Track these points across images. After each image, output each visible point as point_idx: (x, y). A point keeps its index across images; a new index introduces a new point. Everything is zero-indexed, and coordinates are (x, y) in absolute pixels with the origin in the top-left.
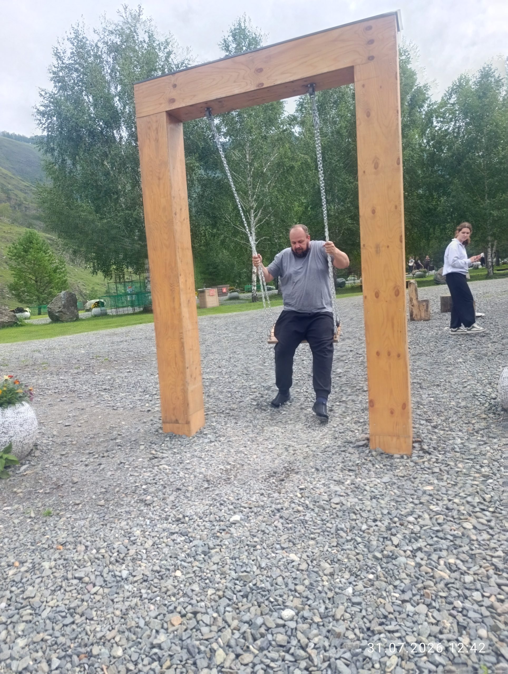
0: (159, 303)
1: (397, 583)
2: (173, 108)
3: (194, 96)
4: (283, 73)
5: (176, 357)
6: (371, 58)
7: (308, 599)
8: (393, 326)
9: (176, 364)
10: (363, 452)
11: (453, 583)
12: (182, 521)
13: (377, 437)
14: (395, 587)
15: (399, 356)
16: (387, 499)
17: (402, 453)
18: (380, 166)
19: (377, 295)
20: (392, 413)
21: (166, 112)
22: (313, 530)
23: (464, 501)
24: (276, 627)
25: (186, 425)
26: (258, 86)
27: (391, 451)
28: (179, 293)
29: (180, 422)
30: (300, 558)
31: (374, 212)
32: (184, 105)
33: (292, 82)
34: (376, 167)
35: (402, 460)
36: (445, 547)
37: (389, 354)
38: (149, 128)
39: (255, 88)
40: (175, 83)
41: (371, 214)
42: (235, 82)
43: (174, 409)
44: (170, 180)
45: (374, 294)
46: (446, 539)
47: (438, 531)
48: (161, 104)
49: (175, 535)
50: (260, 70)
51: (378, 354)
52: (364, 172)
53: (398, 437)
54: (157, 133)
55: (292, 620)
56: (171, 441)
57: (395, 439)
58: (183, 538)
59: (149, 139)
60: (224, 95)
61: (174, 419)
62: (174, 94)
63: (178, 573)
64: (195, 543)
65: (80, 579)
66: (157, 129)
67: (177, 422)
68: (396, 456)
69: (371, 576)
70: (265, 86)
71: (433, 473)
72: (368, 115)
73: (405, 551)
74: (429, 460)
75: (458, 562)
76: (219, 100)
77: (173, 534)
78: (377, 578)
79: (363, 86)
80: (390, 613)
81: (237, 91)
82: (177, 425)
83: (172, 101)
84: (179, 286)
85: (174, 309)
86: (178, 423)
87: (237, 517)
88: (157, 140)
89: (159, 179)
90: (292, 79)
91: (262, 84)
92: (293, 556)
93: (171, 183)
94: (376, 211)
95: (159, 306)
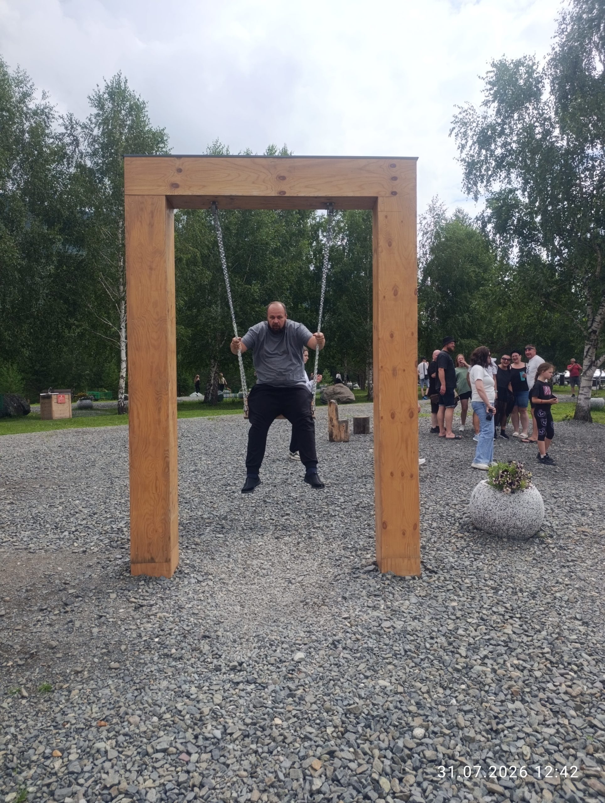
0: (138, 414)
1: (487, 688)
2: (176, 194)
3: (204, 186)
4: (307, 187)
5: (157, 479)
6: (394, 193)
7: (427, 716)
8: (407, 448)
9: (156, 488)
10: (377, 576)
11: (528, 680)
12: (239, 668)
13: (389, 560)
14: (487, 692)
15: (412, 476)
16: (427, 618)
17: (412, 574)
18: (399, 293)
19: (393, 416)
20: (404, 534)
21: (166, 196)
22: (383, 656)
23: (491, 611)
24: (417, 746)
25: (165, 564)
26: (280, 193)
27: (403, 574)
28: (167, 403)
29: (156, 561)
30: (391, 683)
31: (392, 336)
32: (190, 194)
33: (316, 197)
34: (396, 294)
35: (415, 581)
36: (504, 652)
37: (403, 474)
38: (142, 209)
39: (276, 195)
40: (181, 167)
41: (390, 338)
42: (253, 183)
43: (150, 544)
44: (166, 272)
45: (390, 415)
46: (499, 645)
47: (489, 639)
48: (160, 186)
49: (241, 684)
50: (283, 178)
51: (392, 474)
52: (384, 297)
53: (409, 558)
54: (152, 217)
55: (425, 737)
56: (148, 585)
57: (406, 560)
58: (253, 686)
59: (141, 222)
60: (240, 194)
61: (148, 556)
62: (177, 179)
63: (278, 721)
64: (271, 687)
65: (164, 751)
66: (152, 213)
67: (152, 560)
68: (407, 578)
69: (463, 687)
70: (286, 195)
71: (448, 590)
72: (390, 245)
73: (476, 660)
74: (439, 579)
75: (521, 662)
76: (232, 198)
77: (238, 683)
78: (468, 686)
79: (386, 217)
80: (499, 713)
81: (255, 193)
82: (153, 564)
83: (175, 186)
84: (167, 394)
85: (159, 422)
86: (154, 562)
87: (299, 655)
88: (151, 225)
89: (151, 269)
90: (316, 194)
91: (285, 193)
92: (382, 682)
93: (166, 276)
94: (395, 335)
95: (138, 418)
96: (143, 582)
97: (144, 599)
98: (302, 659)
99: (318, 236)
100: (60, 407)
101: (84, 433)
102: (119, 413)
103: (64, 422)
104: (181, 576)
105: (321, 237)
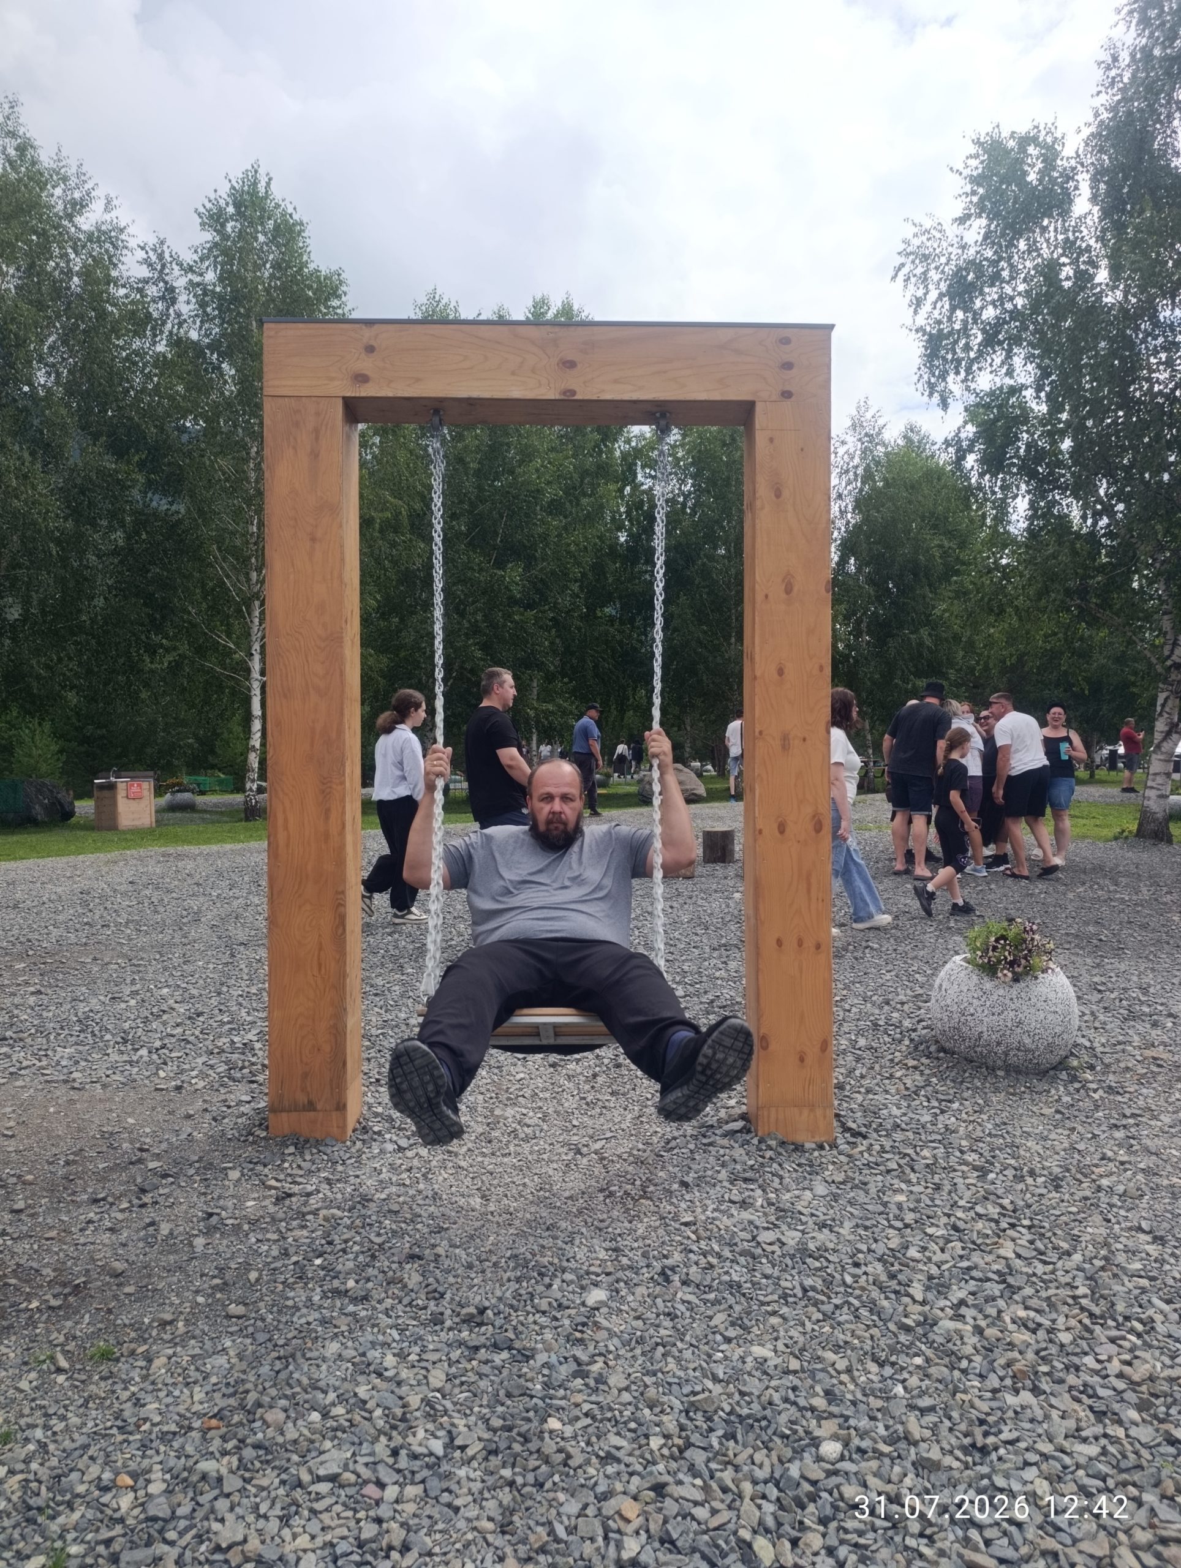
0: (286, 820)
1: (964, 1364)
2: (363, 394)
3: (418, 380)
4: (616, 381)
5: (320, 949)
6: (787, 395)
7: (847, 1418)
8: (809, 890)
9: (320, 966)
10: (748, 1142)
11: (1046, 1349)
12: (478, 1320)
13: (773, 1110)
14: (964, 1372)
15: (818, 947)
16: (848, 1225)
17: (817, 1139)
18: (795, 589)
19: (782, 828)
20: (802, 1060)
21: (344, 398)
22: (761, 1298)
23: (972, 1214)
24: (827, 1477)
25: (334, 1114)
26: (564, 393)
27: (799, 1138)
28: (343, 800)
29: (319, 1107)
30: (776, 1351)
31: (781, 672)
32: (390, 395)
33: (635, 402)
34: (788, 590)
35: (823, 1153)
36: (998, 1293)
37: (800, 943)
38: (297, 424)
39: (558, 397)
40: (372, 343)
41: (776, 676)
42: (513, 373)
43: (305, 1075)
44: (342, 546)
45: (775, 826)
46: (988, 1280)
47: (969, 1269)
48: (332, 379)
49: (483, 1351)
50: (571, 365)
51: (779, 943)
52: (766, 596)
53: (812, 1107)
54: (317, 439)
55: (842, 1458)
56: (302, 1154)
57: (806, 1112)
58: (505, 1355)
59: (294, 448)
60: (487, 395)
61: (302, 1099)
62: (366, 365)
63: (554, 1423)
64: (542, 1358)
65: (333, 1478)
66: (317, 431)
67: (311, 1106)
68: (808, 1145)
69: (918, 1361)
70: (577, 397)
71: (888, 1171)
72: (778, 495)
73: (942, 1310)
74: (870, 1148)
75: (1032, 1314)
76: (471, 402)
77: (477, 1348)
78: (928, 1360)
79: (771, 440)
80: (988, 1414)
81: (516, 393)
82: (312, 1114)
83: (361, 378)
84: (343, 783)
85: (327, 836)
86: (315, 1110)
87: (597, 1295)
88: (315, 455)
89: (313, 540)
90: (635, 396)
91: (574, 393)
92: (758, 1351)
93: (342, 553)
94: (786, 671)
95: (286, 828)
96: (292, 1149)
97: (294, 1183)
98: (601, 1302)
99: (635, 476)
100: (133, 804)
101: (179, 857)
102: (247, 819)
103: (139, 836)
104: (366, 1137)
105: (640, 477)
